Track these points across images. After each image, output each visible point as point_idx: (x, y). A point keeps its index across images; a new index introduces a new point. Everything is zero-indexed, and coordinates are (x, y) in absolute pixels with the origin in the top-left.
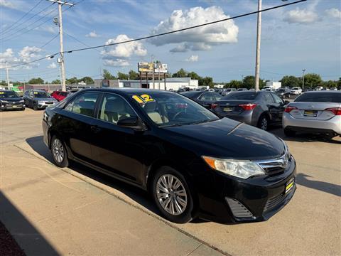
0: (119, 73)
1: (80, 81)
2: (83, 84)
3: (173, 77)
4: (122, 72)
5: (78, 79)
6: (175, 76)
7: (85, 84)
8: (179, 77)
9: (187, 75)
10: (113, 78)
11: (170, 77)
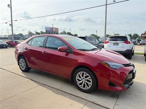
0: (36, 32)
1: (17, 35)
2: (18, 36)
3: (60, 34)
4: (37, 32)
5: (16, 34)
6: (61, 33)
7: (20, 36)
8: (63, 34)
9: (66, 33)
10: (33, 34)
11: (59, 34)
